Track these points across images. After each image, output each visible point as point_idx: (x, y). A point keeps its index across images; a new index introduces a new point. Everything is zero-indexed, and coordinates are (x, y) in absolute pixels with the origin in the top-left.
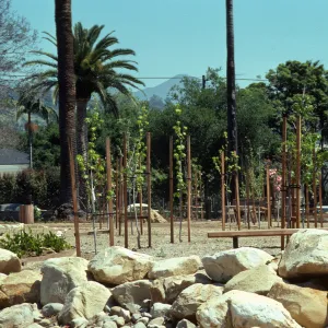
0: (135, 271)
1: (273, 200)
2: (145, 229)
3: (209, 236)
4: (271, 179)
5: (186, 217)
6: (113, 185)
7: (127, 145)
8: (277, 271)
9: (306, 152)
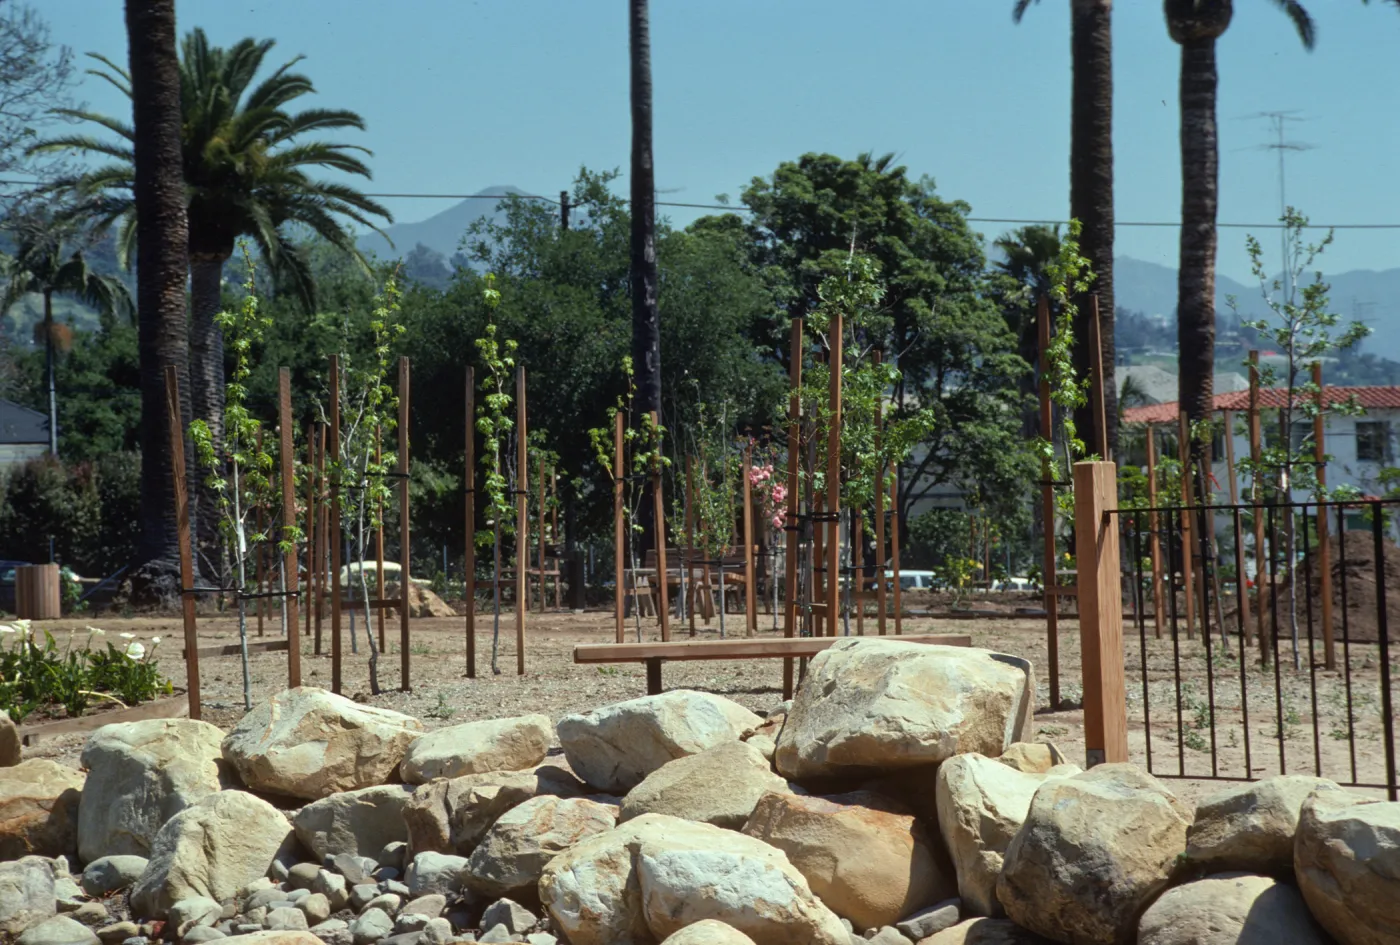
0: (361, 760)
1: (762, 554)
2: (393, 636)
3: (579, 657)
4: (757, 495)
5: (512, 601)
6: (299, 507)
7: (342, 393)
8: (772, 759)
9: (857, 417)
